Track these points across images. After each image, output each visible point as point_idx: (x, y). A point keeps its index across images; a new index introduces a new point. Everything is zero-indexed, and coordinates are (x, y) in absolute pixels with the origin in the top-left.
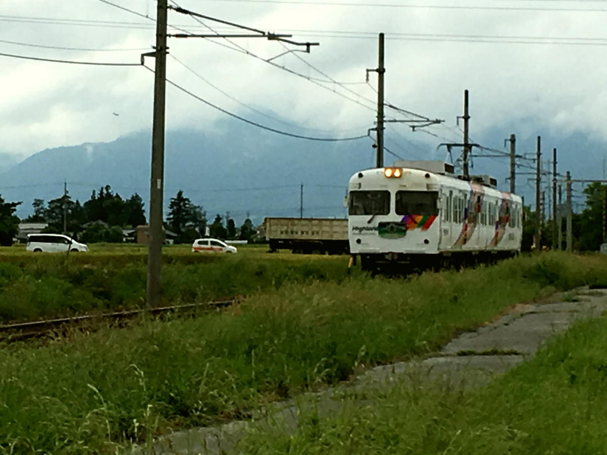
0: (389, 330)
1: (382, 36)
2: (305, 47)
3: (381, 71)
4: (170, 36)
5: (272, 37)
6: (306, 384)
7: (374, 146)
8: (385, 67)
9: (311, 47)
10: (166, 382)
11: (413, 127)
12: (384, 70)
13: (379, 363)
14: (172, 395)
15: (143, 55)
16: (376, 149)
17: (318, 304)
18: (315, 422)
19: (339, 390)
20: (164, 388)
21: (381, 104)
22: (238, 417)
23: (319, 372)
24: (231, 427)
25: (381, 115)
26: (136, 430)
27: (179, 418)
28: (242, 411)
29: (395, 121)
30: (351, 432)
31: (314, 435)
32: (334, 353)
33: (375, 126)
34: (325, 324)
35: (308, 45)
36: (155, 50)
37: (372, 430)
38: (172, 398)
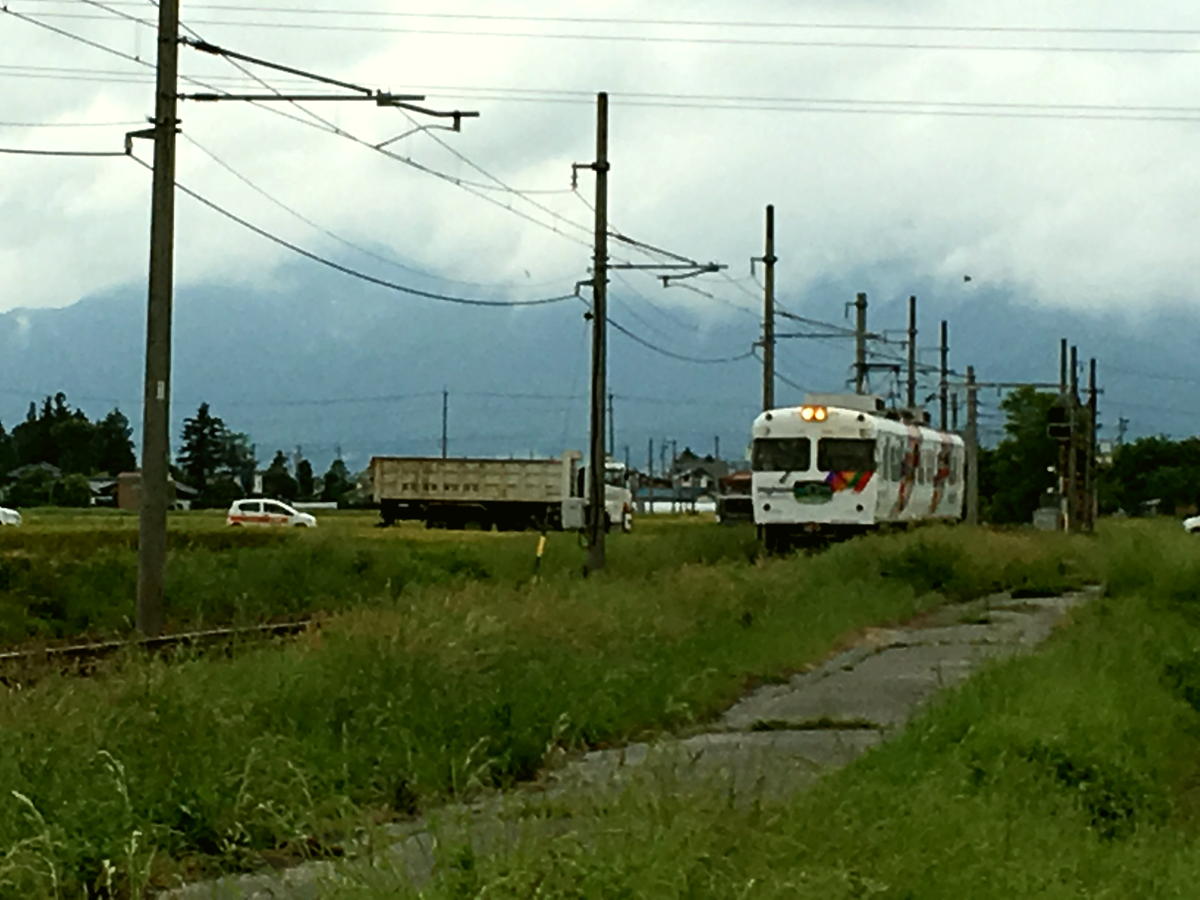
0: (613, 682)
1: (603, 98)
2: (450, 121)
3: (601, 168)
4: (183, 97)
5: (385, 100)
6: (450, 788)
7: (588, 316)
8: (609, 159)
9: (462, 119)
10: (174, 783)
11: (666, 278)
12: (607, 166)
13: (594, 747)
14: (184, 808)
15: (129, 136)
16: (591, 321)
17: (476, 630)
18: (467, 864)
19: (517, 799)
20: (169, 797)
21: (601, 233)
22: (314, 851)
23: (476, 763)
24: (301, 873)
25: (601, 254)
26: (109, 882)
27: (197, 858)
28: (321, 842)
29: (629, 266)
30: (537, 884)
31: (464, 888)
32: (507, 724)
33: (589, 277)
34: (490, 668)
35: (457, 116)
36: (152, 126)
37: (580, 879)
38: (185, 815)
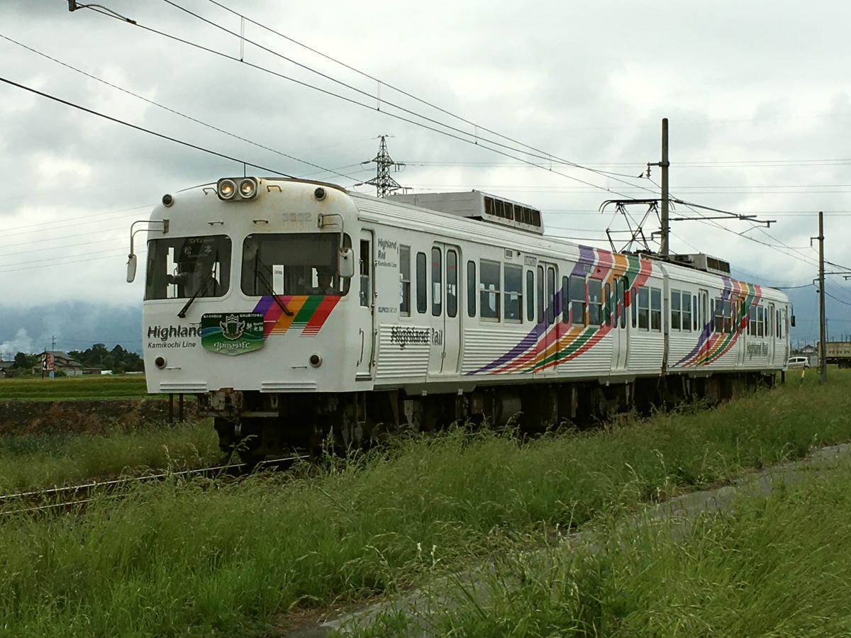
0: (834, 423)
1: (821, 214)
2: (767, 224)
3: (821, 239)
4: (671, 219)
5: (742, 218)
6: (775, 460)
7: (818, 291)
8: (824, 236)
9: (770, 223)
10: (676, 460)
11: (846, 277)
12: (823, 238)
13: (826, 445)
14: (680, 468)
15: (652, 234)
16: (819, 293)
17: (781, 404)
18: (783, 488)
19: (800, 464)
20: (674, 464)
21: (822, 262)
22: (728, 483)
23: (785, 453)
24: (724, 491)
25: (822, 269)
26: (659, 495)
27: (689, 486)
28: (730, 480)
29: (833, 273)
30: (809, 494)
31: (782, 497)
32: (794, 438)
33: (818, 277)
34: (786, 418)
35: (768, 222)
36: (660, 230)
37: (825, 493)
38: (681, 471)
